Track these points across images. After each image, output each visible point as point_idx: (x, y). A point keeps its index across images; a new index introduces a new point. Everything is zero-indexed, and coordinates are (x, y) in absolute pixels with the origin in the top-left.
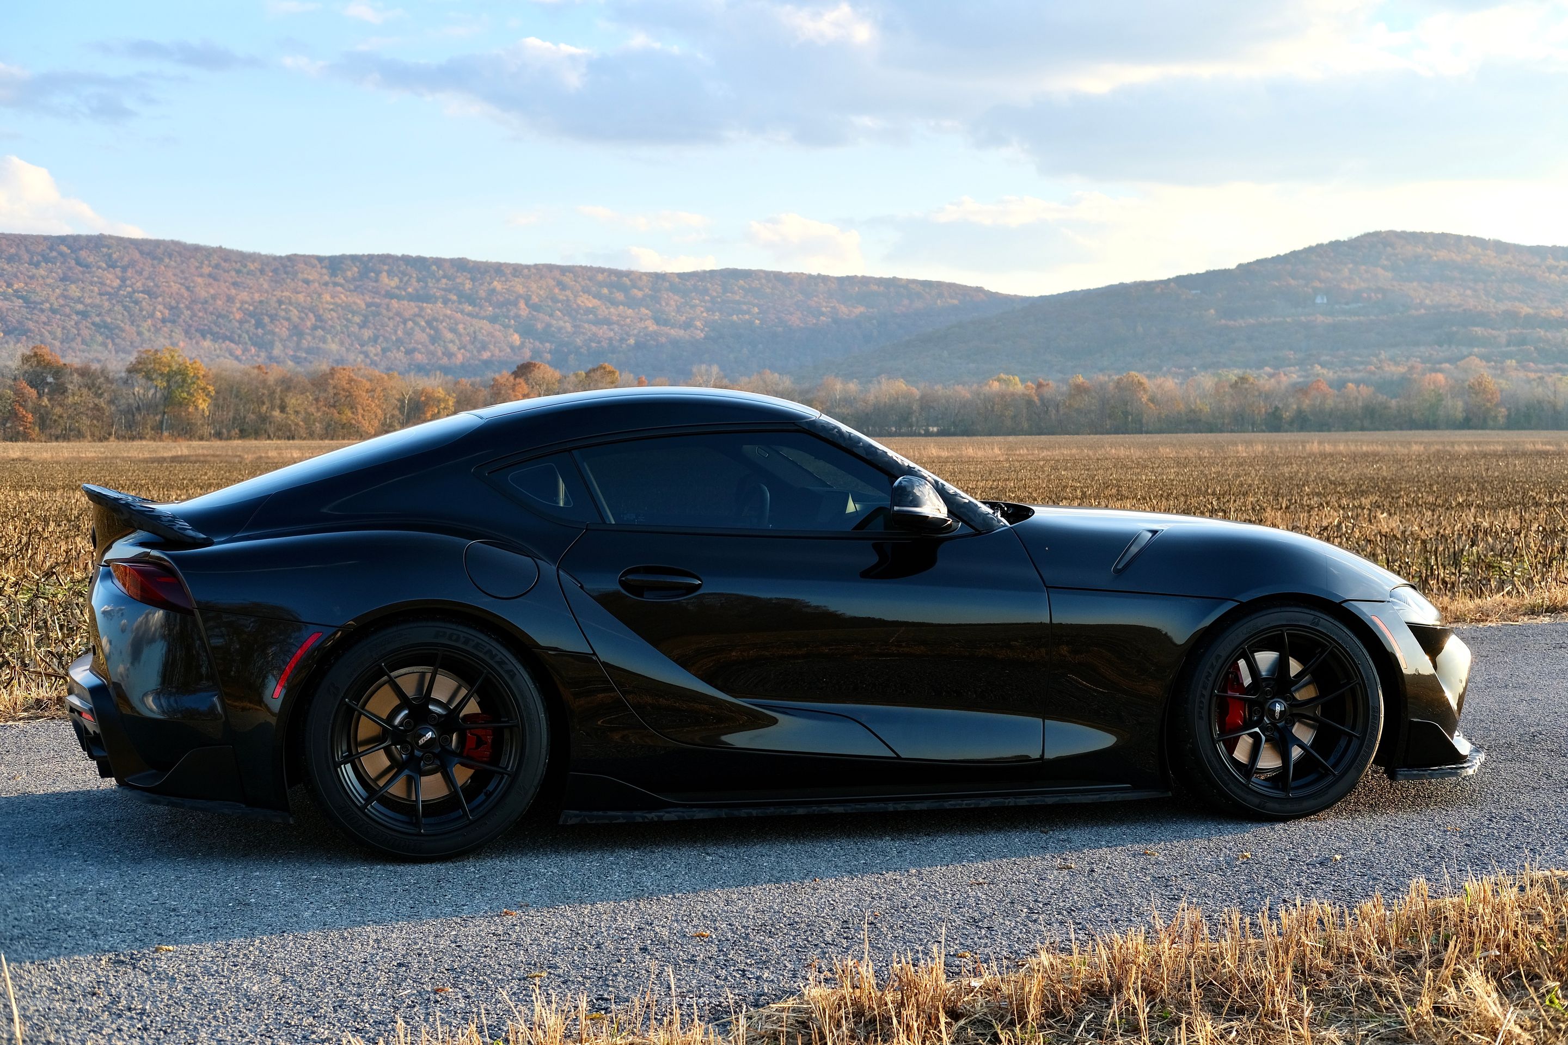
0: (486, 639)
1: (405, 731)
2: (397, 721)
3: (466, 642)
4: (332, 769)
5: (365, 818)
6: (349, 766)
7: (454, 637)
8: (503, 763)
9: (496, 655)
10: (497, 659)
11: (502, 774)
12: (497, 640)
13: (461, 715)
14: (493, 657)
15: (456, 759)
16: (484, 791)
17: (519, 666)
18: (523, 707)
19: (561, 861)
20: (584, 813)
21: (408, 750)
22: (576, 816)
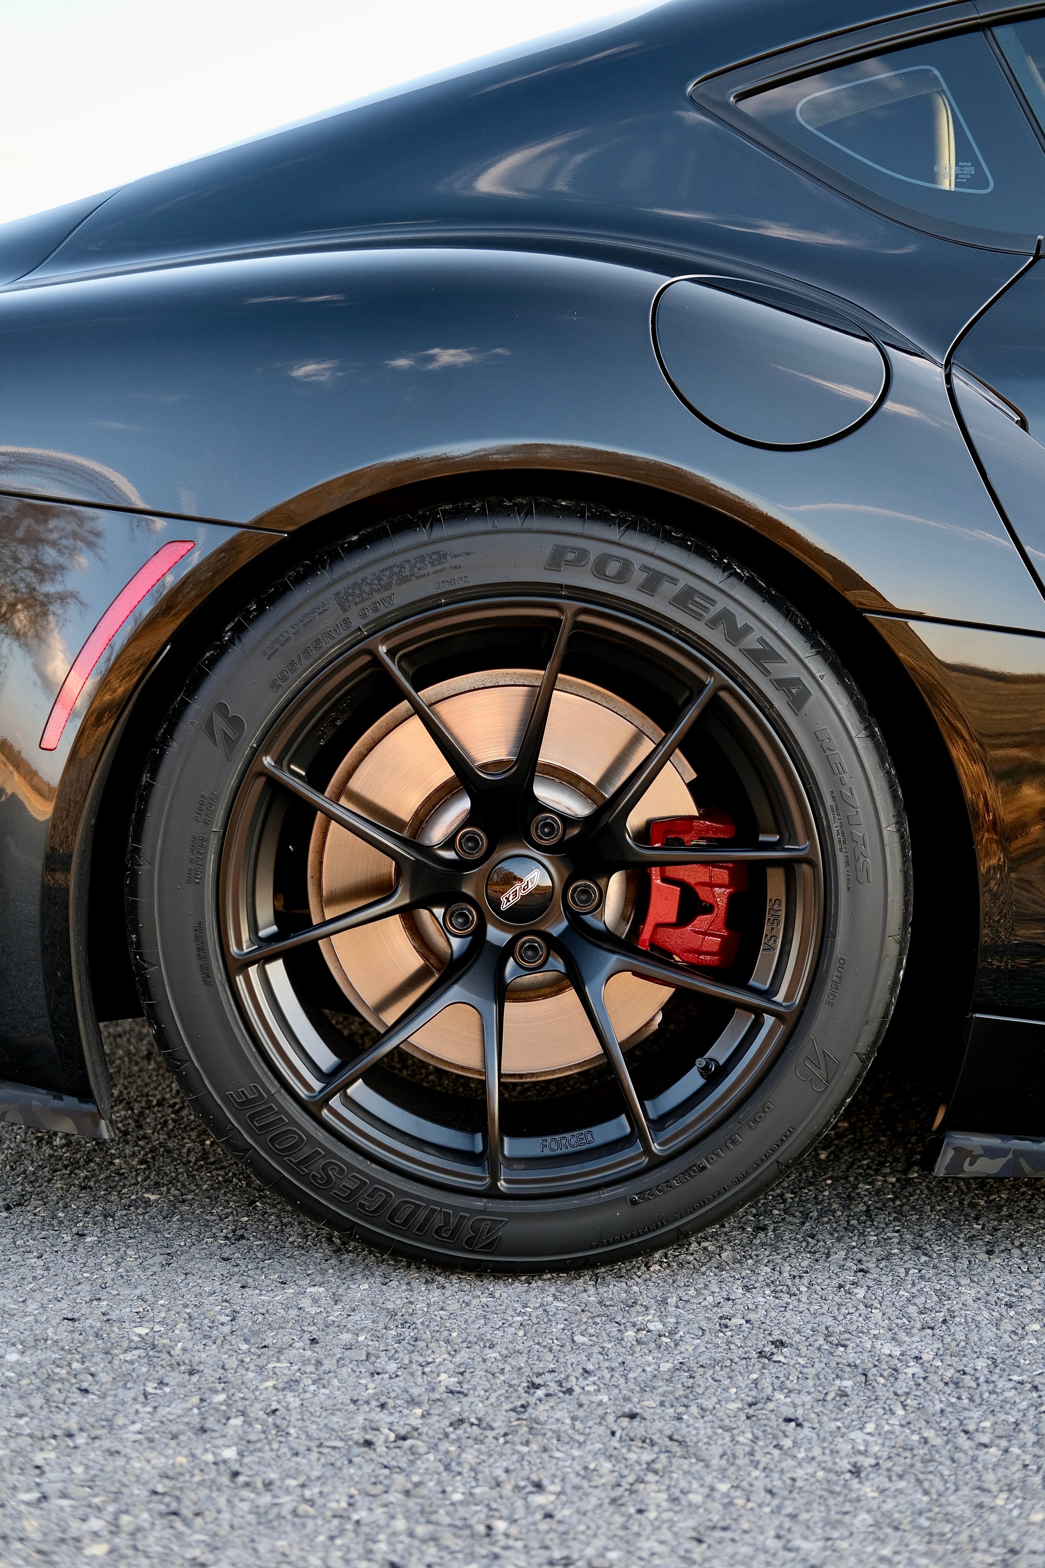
0: (715, 576)
1: (461, 865)
2: (438, 833)
3: (651, 584)
4: (219, 975)
5: (320, 1135)
6: (277, 971)
7: (613, 568)
8: (760, 979)
9: (747, 629)
10: (751, 642)
11: (758, 1012)
12: (751, 583)
13: (635, 820)
14: (735, 634)
15: (613, 960)
16: (700, 1062)
17: (818, 667)
18: (829, 802)
19: (941, 1295)
20: (1016, 1144)
21: (467, 921)
22: (991, 1153)
